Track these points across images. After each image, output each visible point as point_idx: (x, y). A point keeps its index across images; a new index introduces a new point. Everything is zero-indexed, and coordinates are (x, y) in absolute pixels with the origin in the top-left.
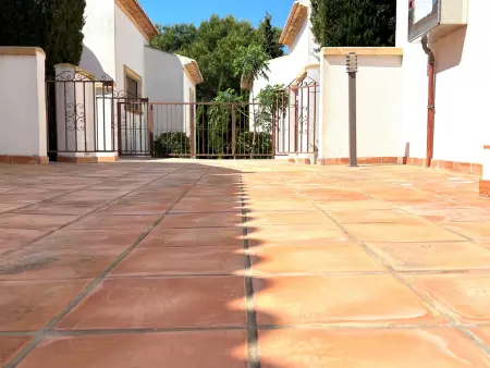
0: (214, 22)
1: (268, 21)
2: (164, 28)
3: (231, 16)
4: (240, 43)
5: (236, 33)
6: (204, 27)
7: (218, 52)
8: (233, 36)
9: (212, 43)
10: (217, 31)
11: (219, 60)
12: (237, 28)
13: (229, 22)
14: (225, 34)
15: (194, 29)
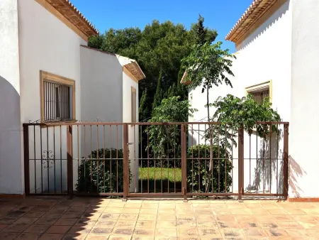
0: (156, 26)
1: (201, 23)
2: (117, 32)
3: (169, 22)
4: (176, 41)
5: (172, 34)
6: (147, 30)
7: (159, 49)
8: (170, 37)
9: (153, 43)
10: (158, 32)
11: (159, 56)
12: (173, 30)
13: (167, 26)
14: (163, 35)
15: (139, 32)
